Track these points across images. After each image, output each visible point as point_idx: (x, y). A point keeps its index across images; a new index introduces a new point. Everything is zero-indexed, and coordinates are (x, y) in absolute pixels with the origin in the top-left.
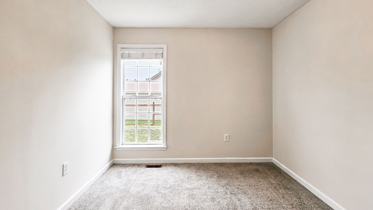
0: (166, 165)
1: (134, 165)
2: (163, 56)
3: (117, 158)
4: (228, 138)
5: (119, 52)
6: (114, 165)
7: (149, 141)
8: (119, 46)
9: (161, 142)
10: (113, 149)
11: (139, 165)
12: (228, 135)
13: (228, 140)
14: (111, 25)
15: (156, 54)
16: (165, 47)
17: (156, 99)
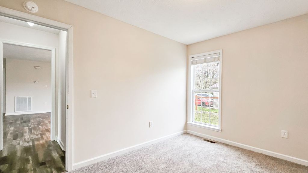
0: (219, 143)
1: (197, 137)
2: (219, 59)
3: (189, 130)
4: (287, 135)
5: (190, 60)
6: (186, 133)
7: (210, 123)
8: (190, 57)
9: (218, 125)
10: (186, 124)
11: (200, 138)
12: (287, 131)
13: (286, 137)
14: (185, 45)
15: (215, 58)
16: (221, 51)
17: (215, 92)
